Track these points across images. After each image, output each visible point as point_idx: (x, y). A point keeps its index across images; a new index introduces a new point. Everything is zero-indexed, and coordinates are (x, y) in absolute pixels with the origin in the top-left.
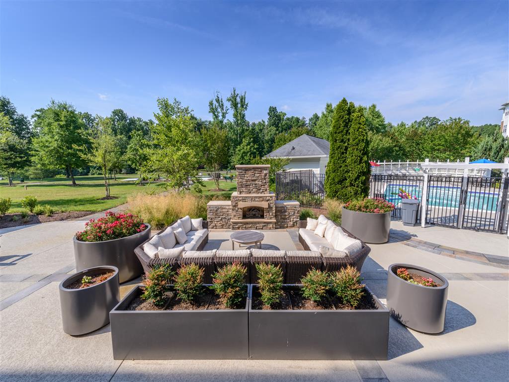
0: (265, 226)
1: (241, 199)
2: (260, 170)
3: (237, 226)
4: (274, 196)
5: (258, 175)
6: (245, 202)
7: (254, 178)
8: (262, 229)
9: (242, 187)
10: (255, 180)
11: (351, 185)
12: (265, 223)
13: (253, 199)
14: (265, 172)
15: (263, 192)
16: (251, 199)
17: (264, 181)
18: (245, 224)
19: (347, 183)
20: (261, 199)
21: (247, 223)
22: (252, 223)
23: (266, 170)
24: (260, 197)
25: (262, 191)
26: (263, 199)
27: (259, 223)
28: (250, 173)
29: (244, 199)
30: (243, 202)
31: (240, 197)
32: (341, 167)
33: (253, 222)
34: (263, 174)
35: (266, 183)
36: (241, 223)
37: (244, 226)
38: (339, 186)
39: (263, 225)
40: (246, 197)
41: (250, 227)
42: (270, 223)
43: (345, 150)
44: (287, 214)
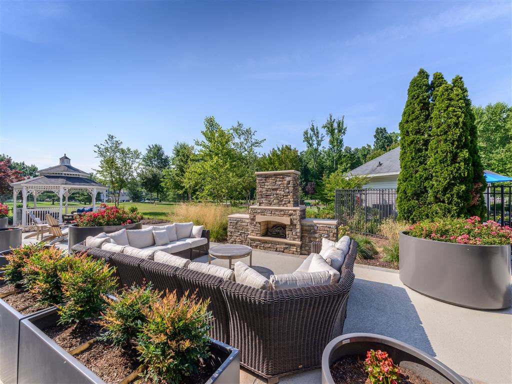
0: (287, 248)
1: (259, 211)
2: (282, 177)
3: (254, 244)
4: (298, 210)
5: (280, 183)
6: (264, 215)
7: (275, 187)
8: (283, 252)
9: (262, 198)
10: (276, 189)
11: (437, 200)
12: (286, 244)
13: (272, 212)
14: (288, 179)
15: (285, 204)
16: (270, 212)
17: (287, 191)
18: (263, 243)
19: (430, 196)
20: (282, 213)
21: (265, 242)
22: (271, 242)
23: (290, 176)
24: (281, 210)
25: (284, 202)
26: (284, 213)
27: (279, 243)
28: (271, 180)
29: (263, 212)
30: (261, 215)
31: (259, 209)
32: (417, 172)
33: (273, 241)
34: (286, 182)
35: (288, 192)
36: (259, 240)
37: (263, 245)
38: (414, 202)
39: (284, 246)
40: (265, 209)
41: (269, 247)
42: (294, 245)
43: (423, 145)
44: (317, 235)
